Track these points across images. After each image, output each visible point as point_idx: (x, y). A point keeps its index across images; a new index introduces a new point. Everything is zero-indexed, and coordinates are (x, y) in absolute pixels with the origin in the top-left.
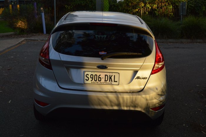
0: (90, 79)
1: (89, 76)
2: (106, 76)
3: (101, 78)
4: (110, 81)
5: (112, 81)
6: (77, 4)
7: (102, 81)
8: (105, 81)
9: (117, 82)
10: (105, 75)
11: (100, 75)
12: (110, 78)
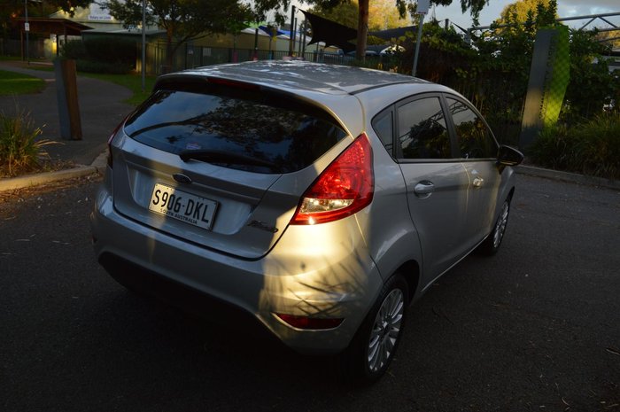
0: (161, 202)
1: (160, 195)
2: (191, 204)
3: (180, 204)
4: (194, 217)
5: (198, 218)
6: (489, 68)
7: (180, 213)
8: (186, 214)
9: (207, 221)
10: (190, 201)
11: (180, 198)
12: (198, 210)
